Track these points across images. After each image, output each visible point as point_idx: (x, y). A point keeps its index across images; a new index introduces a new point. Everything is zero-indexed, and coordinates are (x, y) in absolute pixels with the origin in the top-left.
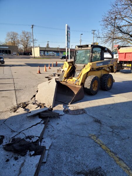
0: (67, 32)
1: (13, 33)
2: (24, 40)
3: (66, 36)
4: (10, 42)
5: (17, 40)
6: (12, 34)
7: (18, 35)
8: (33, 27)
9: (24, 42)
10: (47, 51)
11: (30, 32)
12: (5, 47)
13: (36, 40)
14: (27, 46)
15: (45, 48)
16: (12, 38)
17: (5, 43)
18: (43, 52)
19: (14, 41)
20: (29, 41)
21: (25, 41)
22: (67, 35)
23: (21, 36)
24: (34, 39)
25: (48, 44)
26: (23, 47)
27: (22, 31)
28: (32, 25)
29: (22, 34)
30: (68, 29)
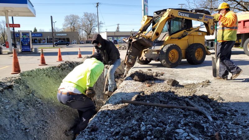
1: (73, 16)
2: (86, 25)
3: (143, 12)
4: (69, 27)
5: (78, 25)
6: (72, 18)
7: (79, 18)
8: (98, 6)
9: (87, 27)
10: (117, 36)
11: (94, 14)
12: (62, 35)
13: (102, 24)
14: (90, 32)
15: (115, 32)
16: (72, 23)
17: (62, 29)
18: (112, 38)
19: (74, 27)
20: (94, 26)
21: (88, 25)
22: (144, 10)
23: (82, 19)
24: (99, 22)
25: (118, 28)
26: (86, 33)
27: (84, 13)
28: (97, 4)
29: (84, 17)
30: (145, 2)
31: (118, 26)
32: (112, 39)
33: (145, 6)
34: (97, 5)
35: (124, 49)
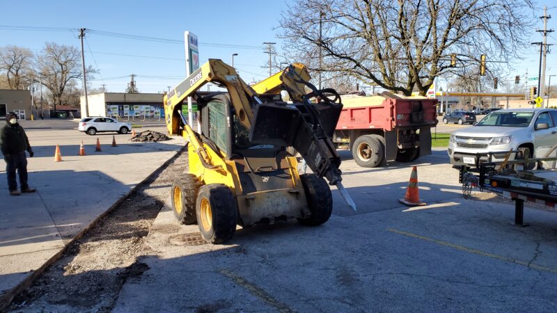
0: (190, 51)
1: (15, 50)
2: (52, 72)
3: (188, 63)
4: (3, 77)
5: (28, 71)
6: (12, 53)
7: (32, 56)
8: (82, 35)
9: (53, 77)
10: (131, 104)
11: (72, 48)
13: (94, 71)
14: (62, 89)
15: (125, 94)
16: (11, 67)
18: (117, 106)
19: (17, 75)
20: (71, 75)
21: (56, 74)
22: (191, 60)
23: (41, 59)
24: (87, 67)
25: (132, 84)
26: (50, 92)
27: (46, 43)
28: (82, 31)
29: (45, 53)
30: (191, 45)
31: (133, 79)
32: (117, 109)
33: (193, 52)
34: (80, 33)
35: (149, 139)
